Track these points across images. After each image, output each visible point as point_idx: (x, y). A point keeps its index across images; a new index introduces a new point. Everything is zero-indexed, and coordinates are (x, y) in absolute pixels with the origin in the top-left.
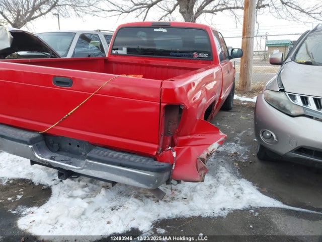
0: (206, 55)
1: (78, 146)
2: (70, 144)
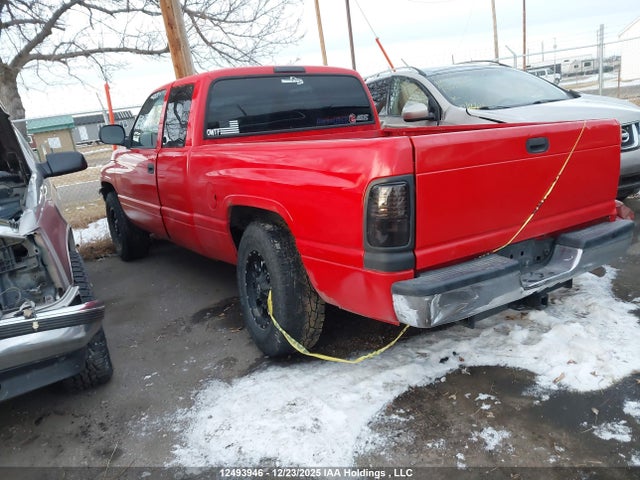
0: (368, 116)
1: (522, 254)
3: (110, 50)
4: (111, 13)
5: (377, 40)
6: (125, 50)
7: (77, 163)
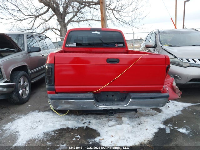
0: (122, 45)
1: (113, 96)
2: (107, 96)
3: (89, 20)
4: (97, 9)
5: (171, 18)
6: (94, 20)
7: (38, 50)
